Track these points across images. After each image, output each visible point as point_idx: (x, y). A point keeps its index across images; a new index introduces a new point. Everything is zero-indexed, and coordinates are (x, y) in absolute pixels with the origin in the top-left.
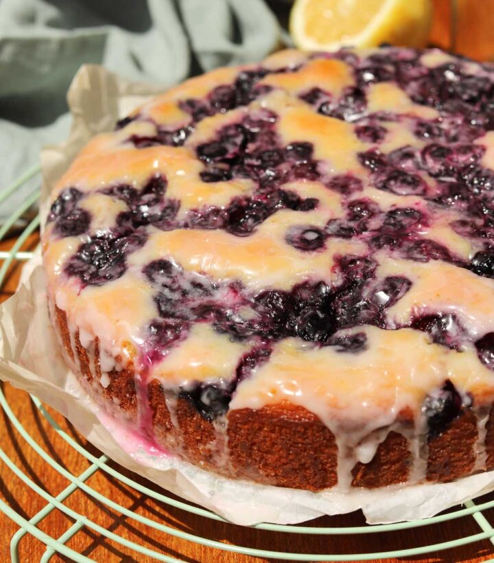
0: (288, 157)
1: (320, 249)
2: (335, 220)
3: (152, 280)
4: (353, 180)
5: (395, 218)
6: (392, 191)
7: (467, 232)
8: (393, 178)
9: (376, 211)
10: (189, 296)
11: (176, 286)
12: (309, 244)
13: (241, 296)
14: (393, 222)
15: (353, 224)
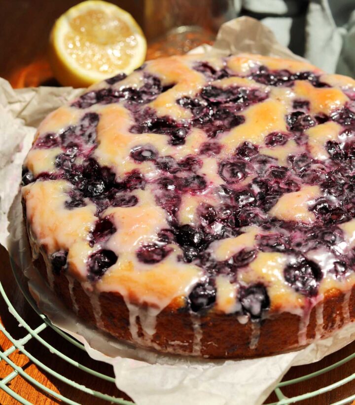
0: (227, 120)
1: (137, 161)
2: (171, 157)
3: (83, 119)
4: (217, 150)
5: (194, 180)
6: (222, 170)
7: (202, 213)
8: (233, 165)
9: (194, 170)
10: (82, 137)
11: (85, 129)
12: (138, 156)
13: (90, 153)
14: (190, 180)
15: (176, 166)
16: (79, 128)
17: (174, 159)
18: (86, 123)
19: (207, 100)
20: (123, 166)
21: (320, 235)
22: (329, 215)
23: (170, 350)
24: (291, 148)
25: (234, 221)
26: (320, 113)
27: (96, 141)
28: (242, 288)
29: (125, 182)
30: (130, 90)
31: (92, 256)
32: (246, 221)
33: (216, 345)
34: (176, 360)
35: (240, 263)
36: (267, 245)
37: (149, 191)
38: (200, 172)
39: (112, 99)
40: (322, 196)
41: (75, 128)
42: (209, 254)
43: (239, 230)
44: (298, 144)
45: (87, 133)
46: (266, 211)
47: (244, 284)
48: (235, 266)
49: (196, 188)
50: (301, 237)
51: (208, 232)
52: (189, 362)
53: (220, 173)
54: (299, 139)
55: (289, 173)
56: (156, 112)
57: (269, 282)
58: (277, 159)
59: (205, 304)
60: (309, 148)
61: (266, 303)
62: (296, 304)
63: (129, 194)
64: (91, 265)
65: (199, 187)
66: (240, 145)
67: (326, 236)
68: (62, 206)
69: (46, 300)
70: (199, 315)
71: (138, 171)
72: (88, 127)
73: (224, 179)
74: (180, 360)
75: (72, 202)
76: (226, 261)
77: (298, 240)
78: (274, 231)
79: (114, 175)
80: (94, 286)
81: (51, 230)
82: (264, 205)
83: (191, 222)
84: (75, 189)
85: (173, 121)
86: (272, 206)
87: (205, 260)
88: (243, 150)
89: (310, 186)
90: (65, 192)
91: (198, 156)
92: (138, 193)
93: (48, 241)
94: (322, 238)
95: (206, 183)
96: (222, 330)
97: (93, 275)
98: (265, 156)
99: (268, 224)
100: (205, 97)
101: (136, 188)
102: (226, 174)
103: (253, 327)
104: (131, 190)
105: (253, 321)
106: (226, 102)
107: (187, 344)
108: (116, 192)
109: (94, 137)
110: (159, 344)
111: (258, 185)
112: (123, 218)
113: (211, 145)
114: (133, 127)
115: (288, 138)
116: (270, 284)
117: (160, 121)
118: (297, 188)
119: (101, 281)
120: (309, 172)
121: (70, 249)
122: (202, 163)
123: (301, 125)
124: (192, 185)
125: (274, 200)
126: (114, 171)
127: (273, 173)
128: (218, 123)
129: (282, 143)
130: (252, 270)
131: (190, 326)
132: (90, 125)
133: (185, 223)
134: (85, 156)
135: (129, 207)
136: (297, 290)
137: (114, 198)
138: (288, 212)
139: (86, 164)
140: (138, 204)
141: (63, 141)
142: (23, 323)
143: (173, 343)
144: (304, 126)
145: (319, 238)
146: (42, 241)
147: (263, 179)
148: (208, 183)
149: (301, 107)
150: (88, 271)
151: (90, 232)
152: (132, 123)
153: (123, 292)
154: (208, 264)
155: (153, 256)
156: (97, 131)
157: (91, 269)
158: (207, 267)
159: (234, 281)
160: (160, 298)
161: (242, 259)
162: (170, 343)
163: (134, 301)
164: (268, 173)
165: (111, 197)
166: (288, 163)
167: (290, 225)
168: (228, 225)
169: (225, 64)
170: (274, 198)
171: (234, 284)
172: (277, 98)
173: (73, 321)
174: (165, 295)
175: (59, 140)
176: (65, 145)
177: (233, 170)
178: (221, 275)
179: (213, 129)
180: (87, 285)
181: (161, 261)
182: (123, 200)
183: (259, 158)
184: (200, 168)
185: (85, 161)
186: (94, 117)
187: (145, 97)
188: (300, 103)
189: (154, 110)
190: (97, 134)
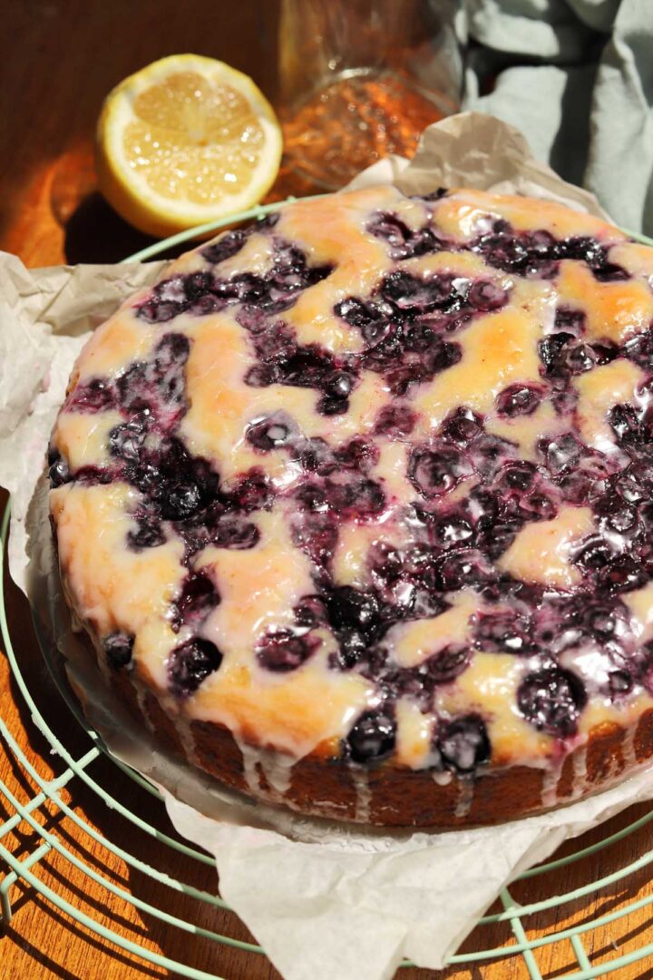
0: (429, 352)
1: (259, 450)
2: (323, 441)
3: (159, 347)
4: (408, 424)
5: (363, 490)
6: (416, 466)
7: (376, 563)
8: (435, 457)
9: (363, 469)
10: (157, 387)
11: (164, 370)
12: (260, 438)
13: (172, 424)
14: (355, 491)
15: (329, 459)
16: (153, 366)
17: (327, 444)
18: (165, 355)
19: (393, 305)
20: (233, 459)
21: (586, 616)
22: (606, 570)
23: (317, 812)
24: (544, 422)
25: (433, 578)
26: (603, 339)
27: (183, 399)
28: (441, 722)
29: (236, 492)
30: (248, 278)
31: (177, 651)
32: (456, 581)
33: (397, 811)
34: (326, 829)
35: (440, 674)
36: (490, 637)
37: (280, 515)
38: (375, 473)
39: (213, 302)
40: (595, 532)
41: (144, 366)
42: (386, 653)
43: (442, 597)
44: (558, 410)
45: (168, 378)
46: (493, 557)
47: (445, 715)
48: (431, 680)
49: (366, 509)
50: (552, 619)
51: (384, 601)
52: (349, 834)
53: (411, 474)
54: (561, 398)
55: (537, 478)
56: (295, 334)
57: (491, 714)
58: (517, 445)
59: (376, 752)
60: (579, 423)
61: (484, 750)
62: (537, 752)
63: (244, 520)
64: (176, 670)
65: (372, 506)
66: (449, 415)
67: (598, 619)
68: (122, 542)
69: (98, 704)
70: (366, 770)
71: (260, 472)
73: (417, 487)
74: (334, 828)
75: (141, 533)
76: (416, 669)
77: (547, 625)
78: (504, 605)
79: (216, 476)
80: (181, 706)
81: (102, 593)
82: (489, 544)
83: (356, 580)
84: (146, 502)
85: (328, 355)
86: (505, 549)
87: (378, 663)
88: (456, 425)
89: (575, 509)
90: (128, 512)
91: (371, 437)
92: (260, 518)
93: (98, 613)
94: (591, 624)
95: (384, 498)
96: (407, 791)
97: (179, 687)
98: (495, 437)
99: (495, 586)
100: (390, 298)
101: (256, 508)
102: (423, 478)
103: (461, 787)
104: (248, 513)
105: (461, 777)
106: (429, 309)
107: (345, 807)
108: (221, 513)
109: (180, 385)
110: (297, 803)
111: (480, 502)
112: (233, 576)
113: (397, 413)
114: (252, 371)
115: (541, 397)
116: (493, 718)
117: (304, 353)
118: (551, 512)
119: (193, 700)
120: (575, 475)
121: (138, 636)
122: (379, 454)
123: (566, 366)
124: (359, 502)
125: (509, 535)
126: (216, 468)
127: (508, 476)
128: (412, 358)
129: (529, 408)
130: (461, 691)
131: (351, 784)
132: (172, 359)
133: (345, 582)
134: (163, 432)
135: (243, 548)
136: (540, 728)
137: (216, 526)
138: (532, 565)
139: (166, 448)
140: (261, 544)
141: (123, 396)
142: (58, 748)
143: (321, 803)
144: (572, 370)
145: (584, 624)
146: (88, 613)
147: (490, 489)
148: (388, 499)
149: (570, 324)
150: (170, 679)
151: (173, 602)
152: (251, 361)
153: (232, 724)
154: (383, 673)
155: (284, 656)
156: (185, 376)
157: (175, 677)
158: (382, 678)
159: (428, 709)
160: (297, 740)
161: (444, 667)
162: (315, 803)
163: (252, 740)
164: (499, 476)
165: (211, 523)
166: (538, 454)
167: (532, 592)
168: (422, 585)
169: (430, 217)
170: (509, 531)
171: (428, 715)
172: (523, 303)
173: (147, 749)
174: (306, 735)
175: (116, 391)
176: (127, 404)
177: (434, 470)
178: (405, 697)
179: (402, 375)
180: (169, 703)
181: (301, 668)
182: (233, 532)
183: (484, 442)
184: (375, 464)
185: (164, 442)
186: (179, 344)
187: (276, 296)
188: (567, 316)
189: (292, 328)
190: (185, 381)
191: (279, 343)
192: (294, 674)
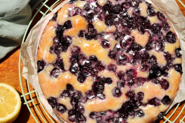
0: (92, 62)
1: (121, 94)
4: (112, 66)
5: (128, 73)
6: (122, 64)
7: (145, 70)
9: (124, 74)
10: (102, 117)
11: (98, 116)
12: (118, 94)
13: (113, 112)
14: (129, 75)
15: (121, 80)
16: (97, 119)
17: (118, 81)
18: (94, 117)
21: (156, 31)
25: (146, 59)
26: (87, 27)
27: (106, 111)
28: (176, 57)
29: (130, 98)
35: (169, 57)
37: (135, 89)
38: (125, 71)
41: (97, 121)
42: (164, 67)
43: (150, 57)
45: (100, 115)
46: (142, 48)
53: (124, 64)
56: (89, 90)
57: (175, 48)
58: (116, 44)
60: (111, 32)
65: (132, 71)
67: (157, 29)
71: (126, 93)
72: (97, 115)
76: (167, 61)
77: (157, 38)
78: (153, 46)
79: (126, 102)
82: (139, 49)
84: (130, 115)
87: (166, 68)
89: (132, 33)
91: (116, 73)
92: (136, 92)
94: (158, 30)
98: (114, 49)
99: (148, 48)
102: (125, 62)
104: (135, 95)
108: (134, 100)
111: (129, 51)
112: (151, 96)
113: (110, 68)
114: (100, 99)
115: (104, 40)
118: (133, 38)
120: (123, 33)
121: (161, 111)
122: (120, 71)
124: (131, 74)
125: (137, 45)
130: (172, 53)
132: (95, 115)
133: (148, 75)
134: (114, 114)
137: (137, 100)
139: (118, 113)
140: (143, 92)
144: (96, 33)
147: (127, 49)
148: (131, 69)
152: (97, 99)
154: (168, 67)
155: (166, 85)
156: (100, 112)
164: (124, 47)
166: (118, 40)
171: (175, 59)
178: (172, 63)
181: (168, 82)
182: (139, 97)
183: (116, 51)
184: (123, 71)
185: (117, 114)
186: (92, 114)
187: (76, 96)
188: (81, 34)
189: (87, 91)
190: (101, 111)
191: (91, 93)
192: (169, 83)
